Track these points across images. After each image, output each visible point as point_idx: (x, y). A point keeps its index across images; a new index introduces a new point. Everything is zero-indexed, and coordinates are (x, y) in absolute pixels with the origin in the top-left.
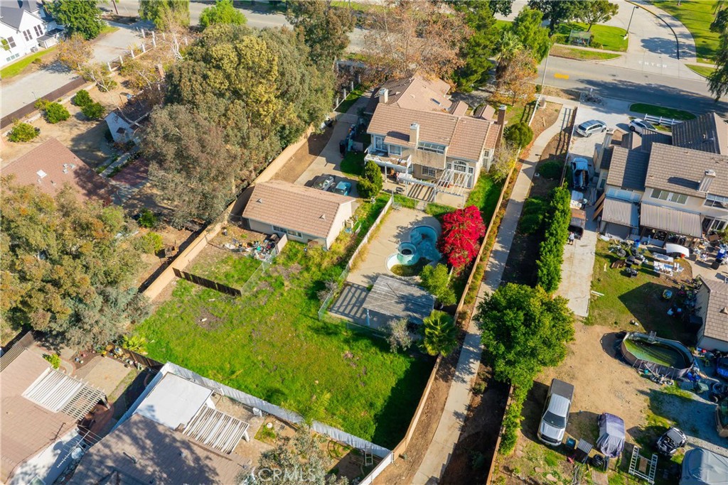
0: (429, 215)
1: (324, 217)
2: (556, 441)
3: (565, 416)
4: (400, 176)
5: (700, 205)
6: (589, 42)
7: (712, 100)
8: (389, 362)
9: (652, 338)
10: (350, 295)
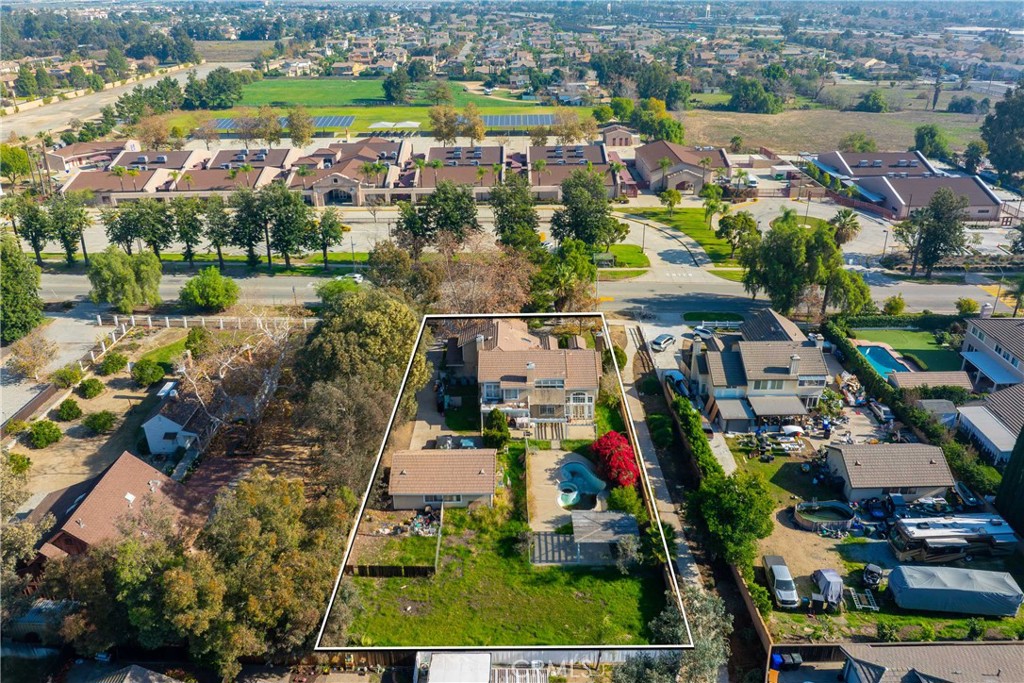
0: (569, 452)
1: (483, 471)
2: (794, 602)
3: (790, 579)
4: (519, 420)
5: (795, 386)
6: (613, 262)
7: (749, 299)
8: (620, 588)
9: (816, 505)
10: (543, 543)
